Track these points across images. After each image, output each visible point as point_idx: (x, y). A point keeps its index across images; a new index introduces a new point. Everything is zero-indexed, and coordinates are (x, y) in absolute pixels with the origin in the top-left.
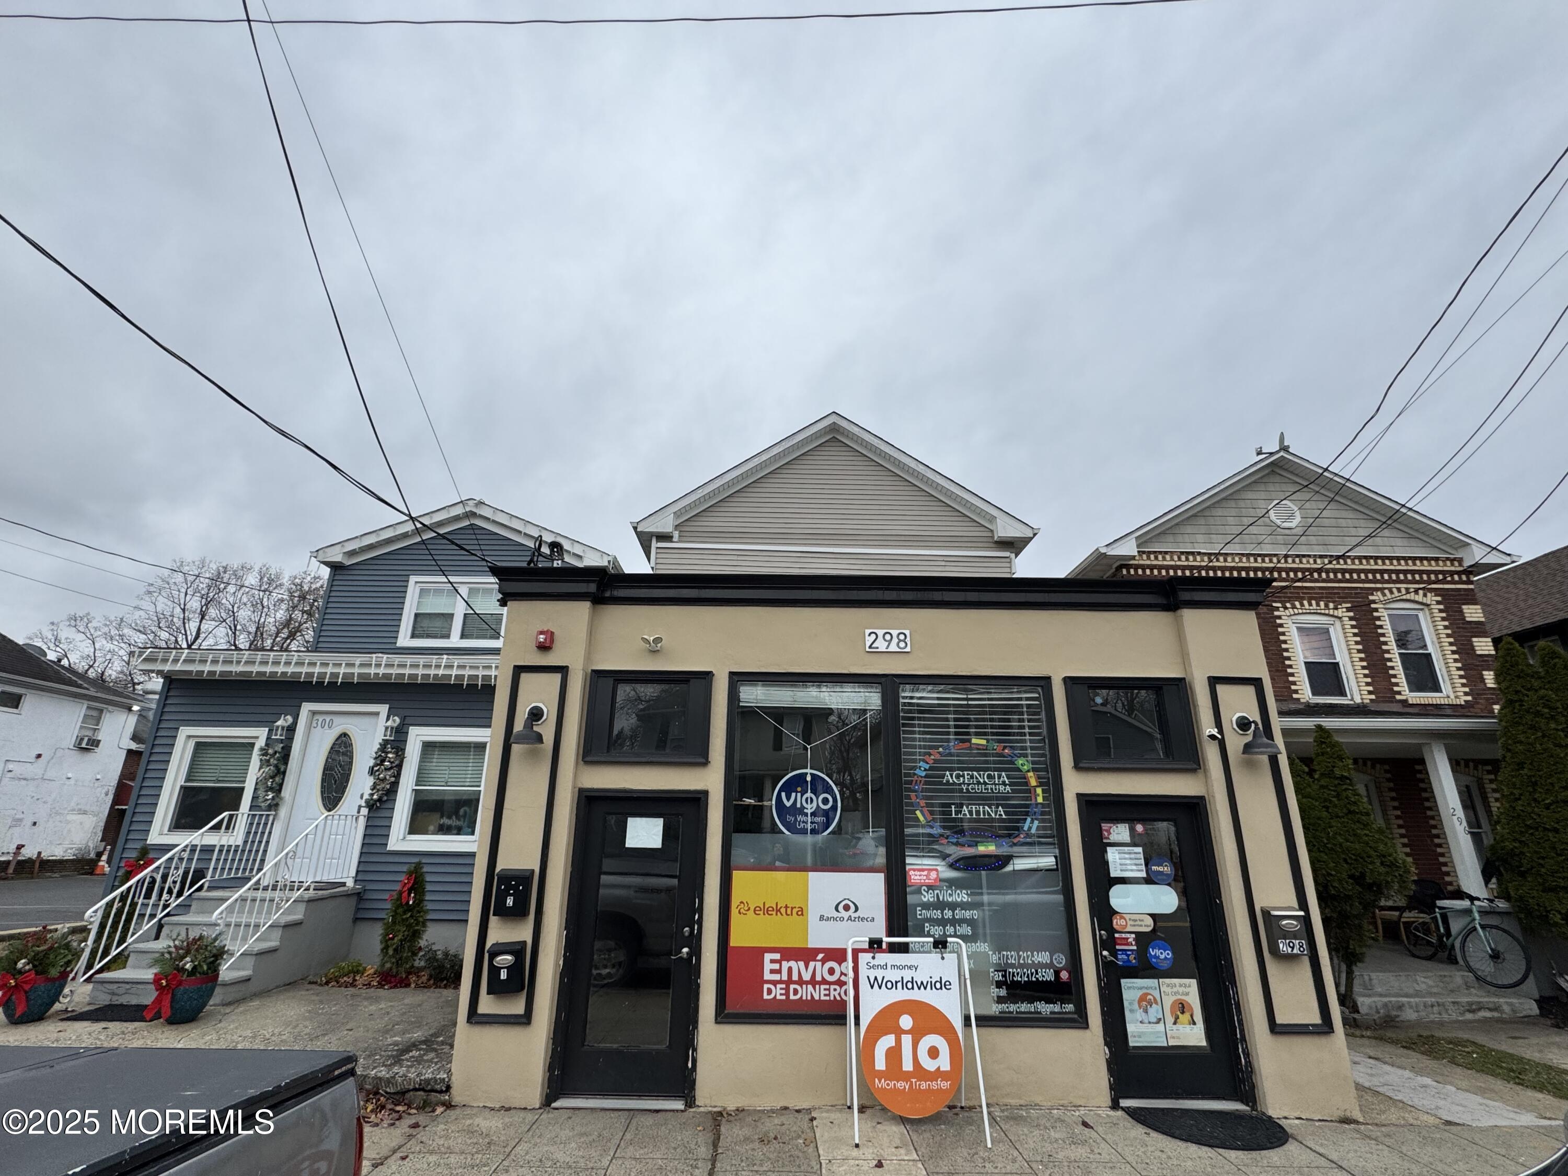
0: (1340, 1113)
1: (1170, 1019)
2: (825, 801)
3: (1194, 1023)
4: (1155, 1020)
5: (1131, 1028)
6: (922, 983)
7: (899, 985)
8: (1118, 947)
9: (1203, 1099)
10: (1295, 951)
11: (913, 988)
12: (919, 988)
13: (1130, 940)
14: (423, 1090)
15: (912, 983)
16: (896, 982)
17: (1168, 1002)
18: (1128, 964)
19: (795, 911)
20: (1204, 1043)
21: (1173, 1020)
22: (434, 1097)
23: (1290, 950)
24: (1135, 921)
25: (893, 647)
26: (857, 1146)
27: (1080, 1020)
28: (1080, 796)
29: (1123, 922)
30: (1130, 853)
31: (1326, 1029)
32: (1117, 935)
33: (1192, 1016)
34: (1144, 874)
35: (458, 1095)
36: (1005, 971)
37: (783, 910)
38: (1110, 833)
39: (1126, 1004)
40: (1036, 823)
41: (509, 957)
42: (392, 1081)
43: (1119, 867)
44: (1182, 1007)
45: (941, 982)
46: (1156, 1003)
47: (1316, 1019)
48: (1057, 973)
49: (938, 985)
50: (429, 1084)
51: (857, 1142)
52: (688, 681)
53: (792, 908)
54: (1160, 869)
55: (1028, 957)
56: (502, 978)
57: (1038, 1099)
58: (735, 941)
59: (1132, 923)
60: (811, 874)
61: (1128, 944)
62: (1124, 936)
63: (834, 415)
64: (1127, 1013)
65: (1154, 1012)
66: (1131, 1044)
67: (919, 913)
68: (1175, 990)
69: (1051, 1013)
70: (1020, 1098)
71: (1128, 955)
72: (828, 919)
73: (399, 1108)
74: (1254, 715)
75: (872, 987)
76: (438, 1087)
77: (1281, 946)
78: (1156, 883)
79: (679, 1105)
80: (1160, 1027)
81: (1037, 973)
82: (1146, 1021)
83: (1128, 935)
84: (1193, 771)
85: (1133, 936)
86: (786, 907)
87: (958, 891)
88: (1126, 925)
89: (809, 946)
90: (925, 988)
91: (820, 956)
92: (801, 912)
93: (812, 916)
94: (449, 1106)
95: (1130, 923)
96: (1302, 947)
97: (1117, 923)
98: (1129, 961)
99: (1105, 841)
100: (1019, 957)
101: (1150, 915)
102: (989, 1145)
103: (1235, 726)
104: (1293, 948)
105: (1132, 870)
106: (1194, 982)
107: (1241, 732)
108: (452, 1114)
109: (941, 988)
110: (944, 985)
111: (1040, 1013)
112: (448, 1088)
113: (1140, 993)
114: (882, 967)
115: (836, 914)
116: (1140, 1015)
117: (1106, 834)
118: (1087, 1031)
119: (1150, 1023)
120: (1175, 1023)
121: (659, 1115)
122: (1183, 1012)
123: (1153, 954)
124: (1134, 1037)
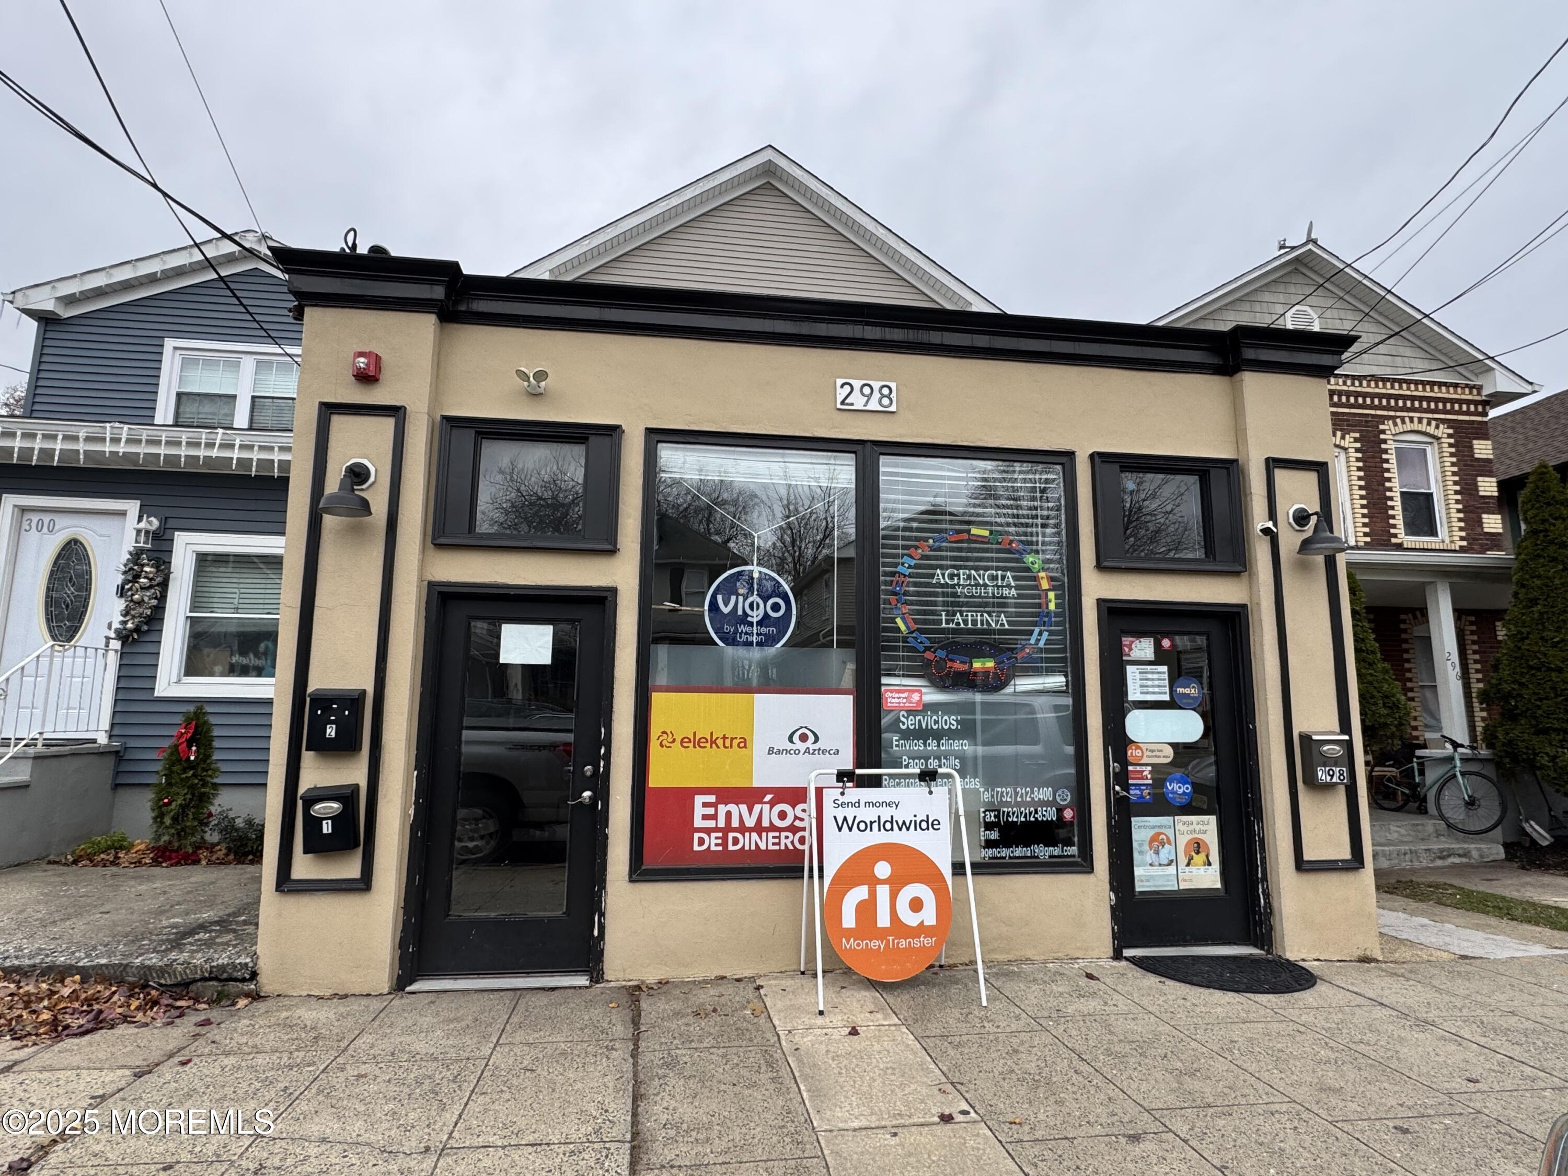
0: (1360, 953)
1: (1183, 860)
2: (776, 607)
3: (1209, 864)
4: (1166, 862)
5: (1138, 872)
6: (904, 823)
7: (875, 826)
8: (1130, 782)
9: (1213, 945)
10: (1334, 780)
11: (892, 829)
12: (900, 829)
13: (1145, 773)
14: (216, 979)
15: (892, 823)
16: (871, 823)
17: (1182, 841)
18: (1142, 800)
19: (735, 742)
20: (1218, 885)
21: (1186, 861)
22: (232, 987)
23: (1329, 778)
24: (1152, 751)
25: (874, 405)
26: (821, 1013)
27: (1085, 864)
28: (1100, 602)
29: (1138, 753)
30: (1152, 673)
31: (1357, 865)
32: (1130, 768)
33: (1207, 856)
34: (1166, 698)
35: (268, 982)
36: (999, 811)
37: (720, 742)
38: (1131, 649)
39: (1135, 845)
40: (1045, 634)
41: (335, 805)
42: (168, 969)
43: (1139, 690)
44: (1198, 846)
45: (927, 822)
46: (1170, 843)
47: (1346, 854)
48: (1060, 811)
49: (924, 825)
50: (224, 971)
51: (821, 1008)
52: (587, 439)
53: (732, 739)
54: (1187, 691)
55: (1027, 793)
56: (325, 831)
57: (1030, 953)
58: (655, 780)
59: (1150, 754)
60: (756, 695)
61: (1142, 778)
62: (1138, 768)
63: (770, 151)
64: (1136, 855)
65: (1166, 853)
66: (1138, 889)
67: (895, 743)
68: (1191, 828)
69: (1050, 857)
70: (1008, 953)
71: (1142, 791)
72: (779, 752)
73: (179, 1003)
74: (1313, 506)
75: (840, 829)
76: (239, 975)
77: (1320, 774)
78: (1181, 708)
79: (583, 981)
80: (1172, 870)
81: (1036, 812)
82: (1157, 864)
83: (1144, 768)
84: (1236, 574)
85: (1149, 768)
86: (724, 738)
87: (946, 717)
88: (1142, 757)
89: (755, 785)
90: (908, 829)
91: (768, 798)
92: (744, 743)
93: (759, 747)
94: (256, 997)
95: (1146, 753)
96: (1342, 775)
97: (1132, 752)
98: (1142, 797)
99: (1125, 658)
100: (1016, 794)
101: (1169, 744)
102: (984, 1003)
103: (1291, 520)
104: (1332, 776)
105: (1154, 693)
106: (1213, 819)
107: (1298, 528)
108: (261, 1006)
109: (928, 828)
110: (931, 824)
111: (1037, 857)
112: (254, 975)
113: (1152, 833)
114: (853, 805)
115: (789, 746)
116: (1150, 856)
117: (1127, 650)
118: (1092, 876)
119: (1160, 865)
120: (1188, 865)
121: (556, 993)
122: (1198, 853)
123: (1170, 788)
124: (1142, 881)
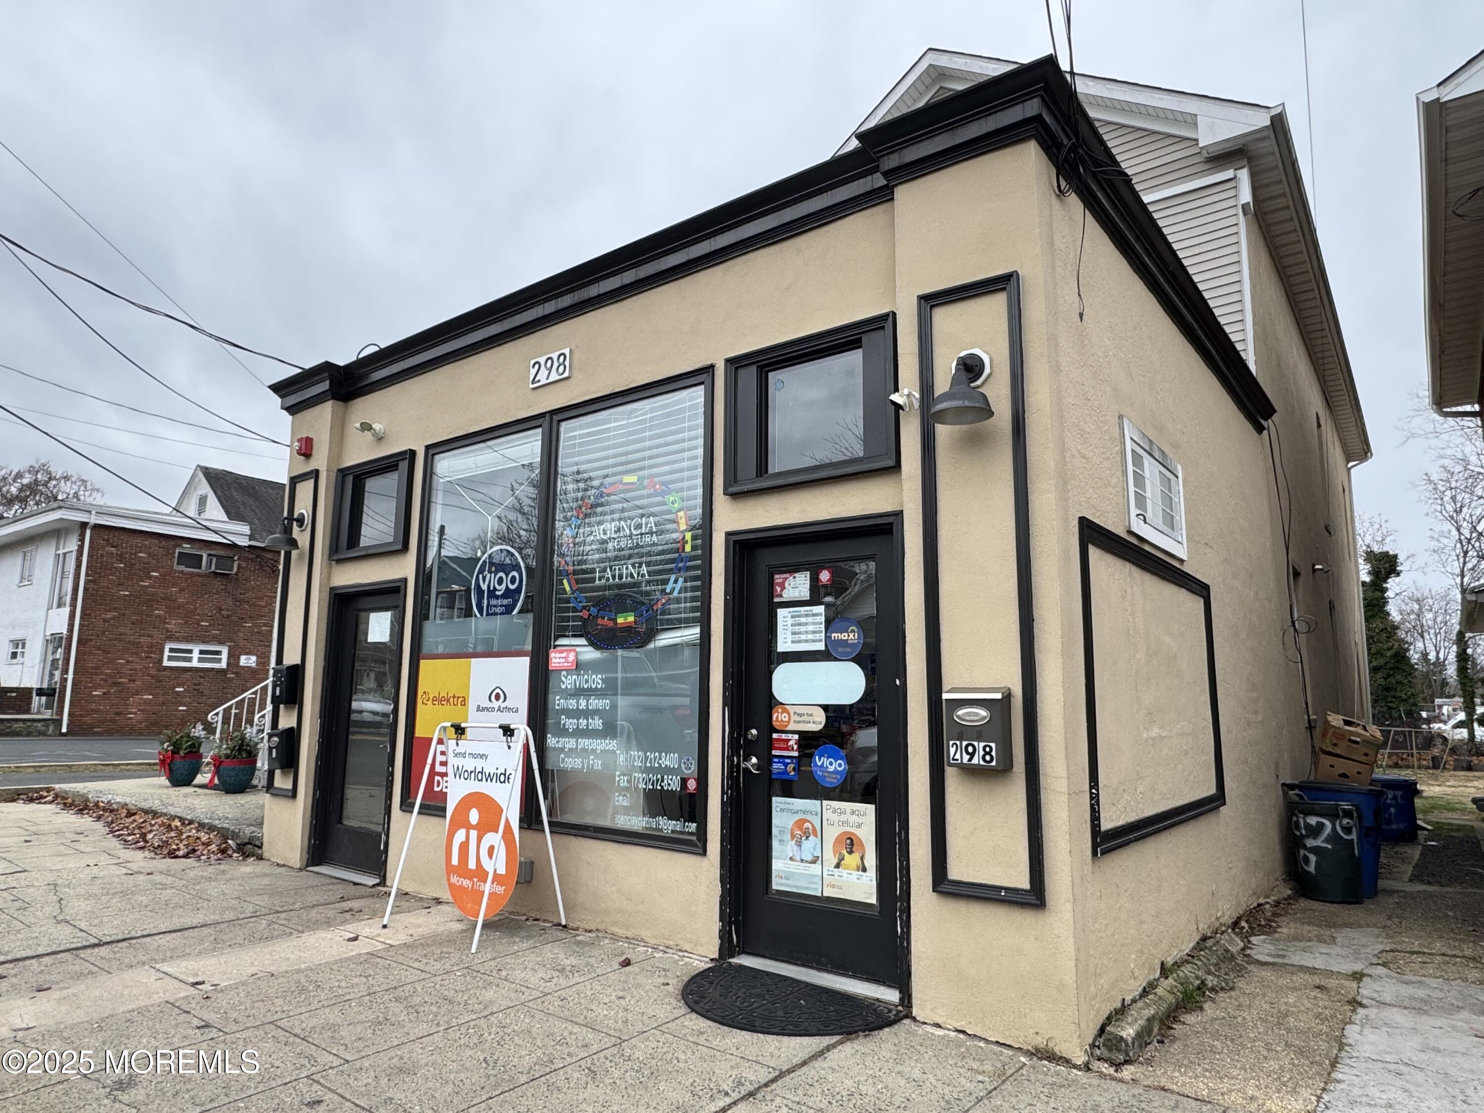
0: (1040, 1042)
1: (830, 858)
2: (513, 581)
3: (864, 870)
4: (809, 858)
5: (778, 865)
6: (489, 775)
7: (473, 775)
8: (774, 752)
9: (854, 977)
10: (975, 761)
11: (482, 780)
13: (790, 743)
15: (481, 773)
16: (470, 772)
17: (832, 834)
18: (785, 777)
19: (460, 701)
20: (873, 900)
21: (835, 861)
22: (258, 850)
23: (966, 758)
24: (801, 715)
25: (553, 376)
26: (384, 926)
27: (698, 845)
29: (784, 717)
30: (807, 616)
31: (1033, 899)
32: (775, 736)
33: (862, 858)
34: (821, 646)
35: (266, 851)
36: (631, 775)
37: (451, 700)
38: (783, 588)
39: (775, 831)
40: (681, 580)
41: (276, 739)
43: (790, 638)
44: (851, 843)
46: (816, 836)
48: (684, 781)
50: (256, 840)
51: (385, 923)
52: (397, 465)
53: (458, 698)
54: (844, 636)
55: (655, 758)
56: (274, 756)
58: (417, 731)
59: (798, 718)
60: (473, 660)
61: (787, 749)
62: (784, 736)
63: (931, 55)
64: (775, 844)
65: (810, 846)
66: (775, 886)
67: (557, 702)
68: (843, 818)
69: (673, 831)
71: (786, 765)
72: (483, 709)
73: (235, 854)
75: (455, 776)
76: (260, 843)
77: (952, 750)
78: (836, 659)
79: (371, 881)
81: (663, 781)
82: (798, 858)
83: (790, 736)
85: (796, 737)
86: (454, 697)
87: (594, 676)
88: (789, 722)
90: (491, 781)
92: (464, 702)
93: (472, 706)
94: (260, 858)
95: (794, 718)
96: (989, 753)
97: (778, 717)
98: (786, 772)
99: (776, 600)
100: (647, 758)
101: (820, 706)
104: (972, 755)
105: (806, 641)
106: (870, 809)
109: (502, 781)
110: (504, 777)
111: (661, 830)
112: (263, 844)
113: (797, 817)
114: (462, 755)
115: (489, 705)
116: (790, 848)
117: (778, 589)
118: (705, 859)
119: (802, 860)
120: (838, 866)
122: (851, 852)
123: (819, 764)
124: (781, 877)
